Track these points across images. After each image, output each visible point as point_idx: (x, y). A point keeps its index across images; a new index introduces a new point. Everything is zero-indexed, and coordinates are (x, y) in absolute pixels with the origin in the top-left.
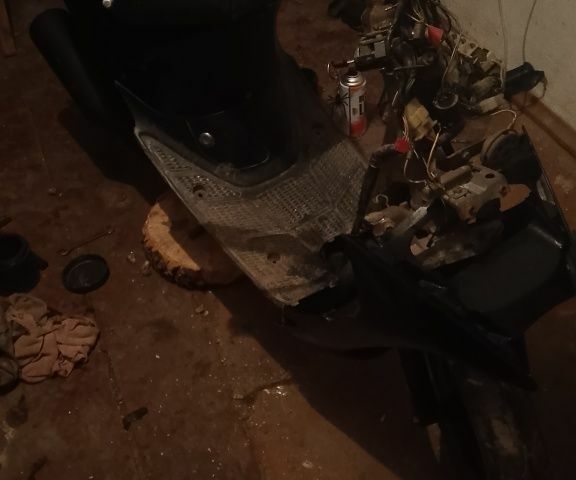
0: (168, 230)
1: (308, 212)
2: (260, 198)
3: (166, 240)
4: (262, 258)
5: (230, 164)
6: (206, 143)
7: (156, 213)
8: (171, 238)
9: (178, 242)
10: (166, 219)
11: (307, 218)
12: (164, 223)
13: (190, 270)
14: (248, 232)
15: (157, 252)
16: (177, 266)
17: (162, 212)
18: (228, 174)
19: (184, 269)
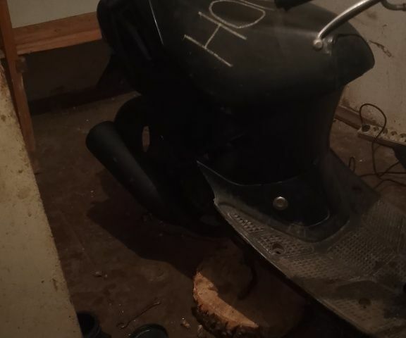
0: (216, 294)
1: (377, 259)
2: (331, 250)
3: (218, 303)
4: (355, 305)
5: (301, 223)
6: (280, 206)
7: (201, 281)
8: (221, 301)
9: (230, 305)
10: (211, 285)
11: (378, 265)
12: (211, 289)
13: (250, 328)
14: (332, 282)
15: (214, 315)
16: (235, 325)
17: (205, 279)
18: (298, 232)
19: (244, 327)
